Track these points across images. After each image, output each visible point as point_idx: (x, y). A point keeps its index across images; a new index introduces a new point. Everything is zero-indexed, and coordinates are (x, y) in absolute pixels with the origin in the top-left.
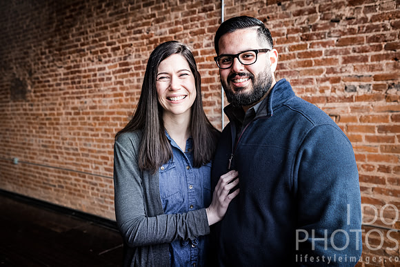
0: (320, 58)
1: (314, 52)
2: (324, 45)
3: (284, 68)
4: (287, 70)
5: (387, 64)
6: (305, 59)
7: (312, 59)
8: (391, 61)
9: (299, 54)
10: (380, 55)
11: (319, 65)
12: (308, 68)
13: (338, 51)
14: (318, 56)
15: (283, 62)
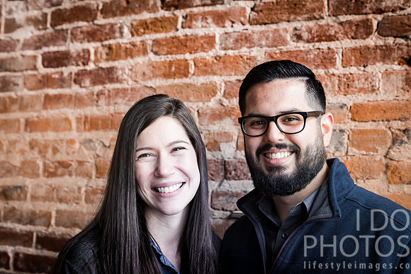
0: (209, 55)
1: (195, 38)
2: (220, 19)
3: (118, 81)
4: (125, 85)
5: (387, 74)
6: (170, 58)
7: (188, 56)
8: (396, 67)
9: (156, 42)
10: (367, 48)
11: (205, 73)
12: (177, 81)
13: (256, 37)
14: (203, 50)
15: (116, 64)
